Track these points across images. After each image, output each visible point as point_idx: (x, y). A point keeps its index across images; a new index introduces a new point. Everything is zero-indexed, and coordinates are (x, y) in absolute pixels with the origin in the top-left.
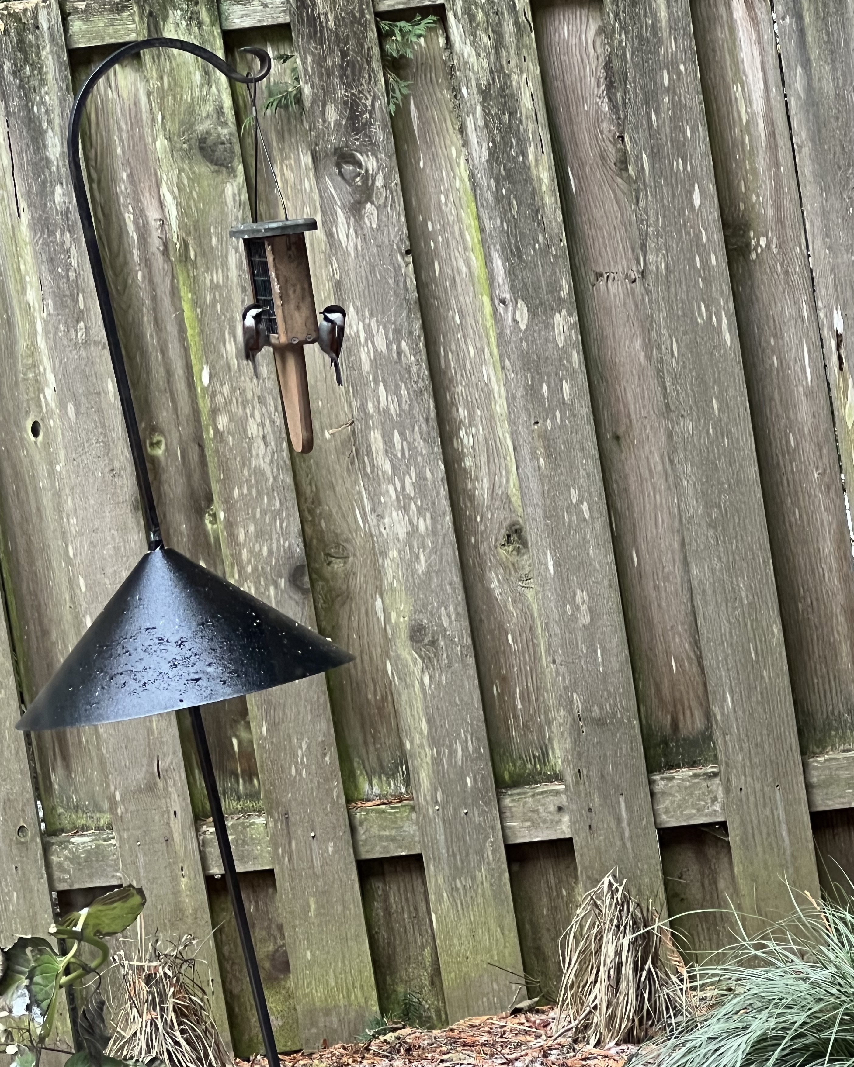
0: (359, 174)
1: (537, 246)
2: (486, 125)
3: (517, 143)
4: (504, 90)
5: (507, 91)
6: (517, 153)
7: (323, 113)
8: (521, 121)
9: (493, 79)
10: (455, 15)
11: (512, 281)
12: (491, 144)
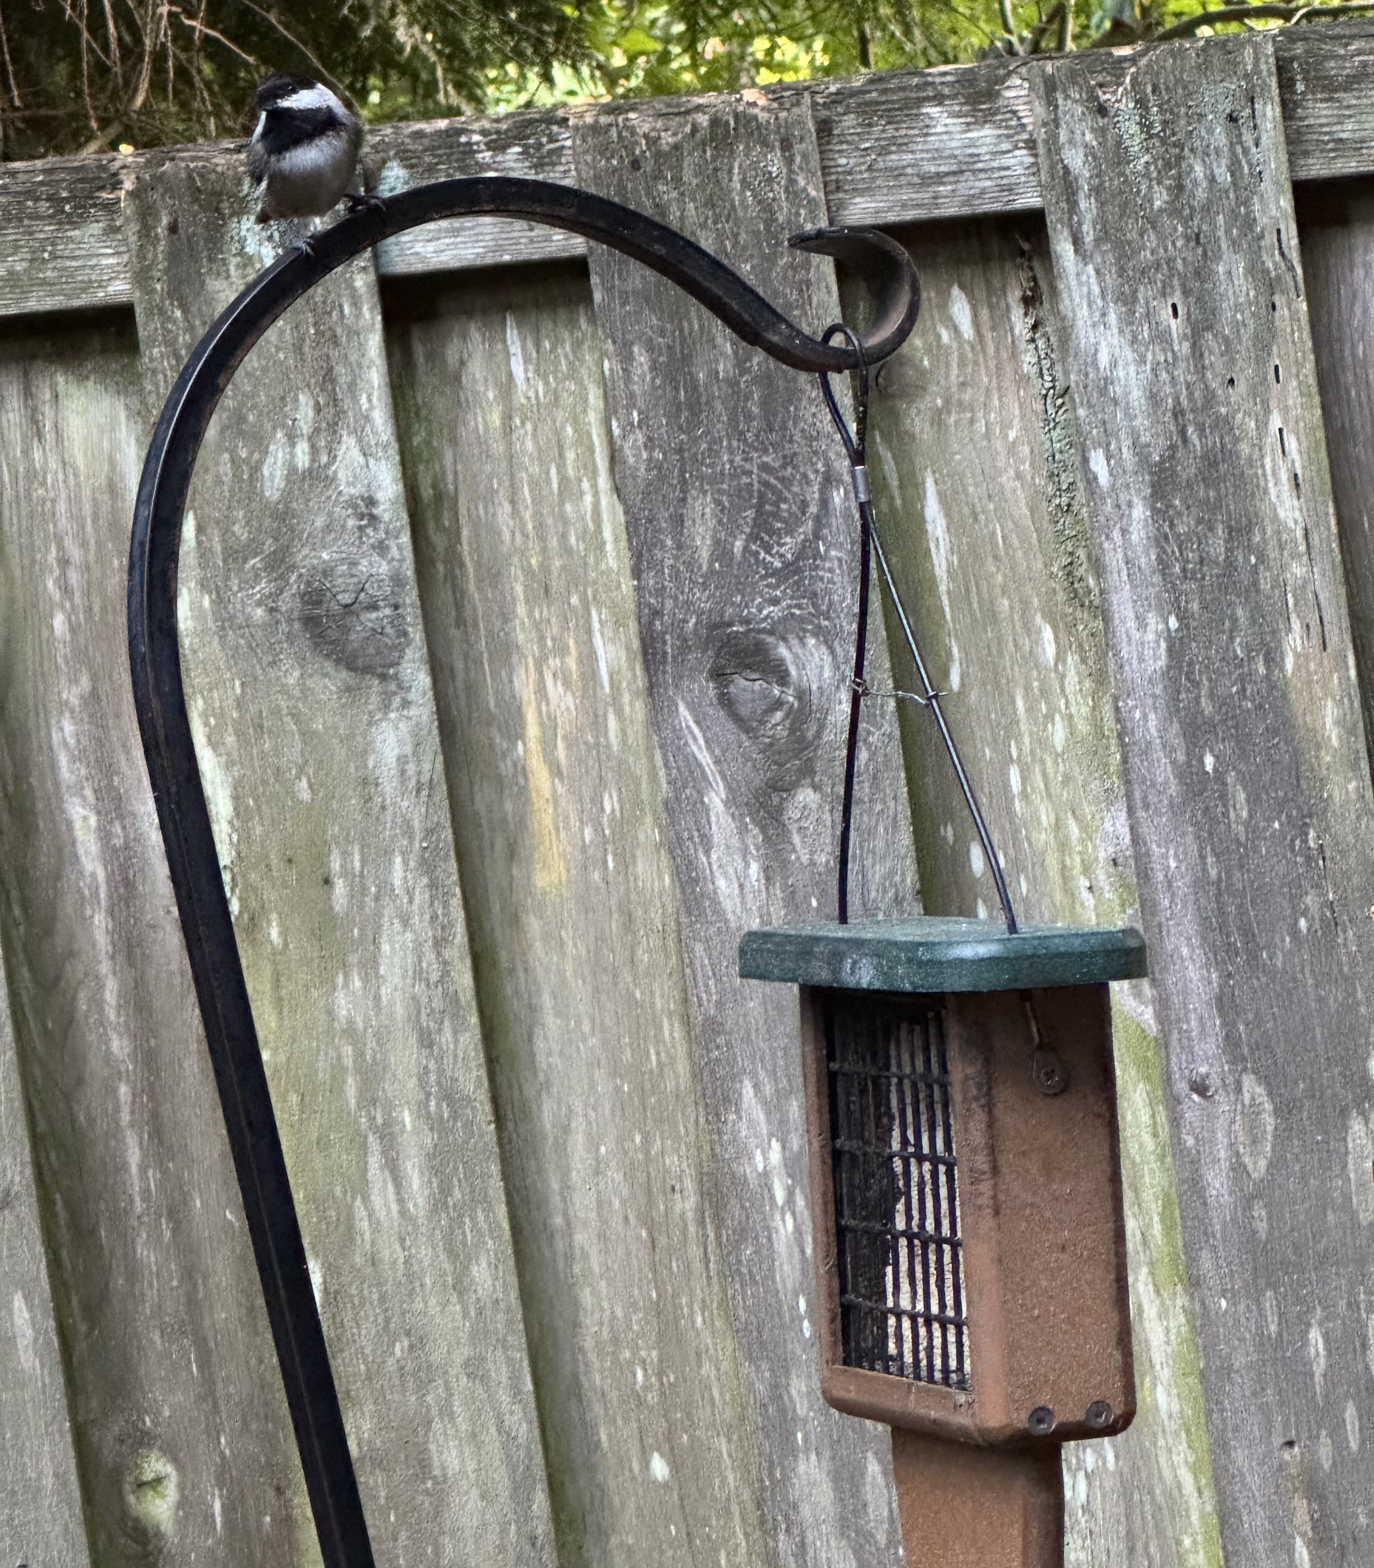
0: (778, 704)
1: (1303, 923)
2: (1163, 565)
3: (1253, 621)
4: (1213, 464)
5: (1223, 468)
6: (1248, 649)
7: (679, 521)
8: (1262, 558)
9: (1183, 433)
10: (1077, 241)
11: (1228, 1025)
12: (1173, 623)
